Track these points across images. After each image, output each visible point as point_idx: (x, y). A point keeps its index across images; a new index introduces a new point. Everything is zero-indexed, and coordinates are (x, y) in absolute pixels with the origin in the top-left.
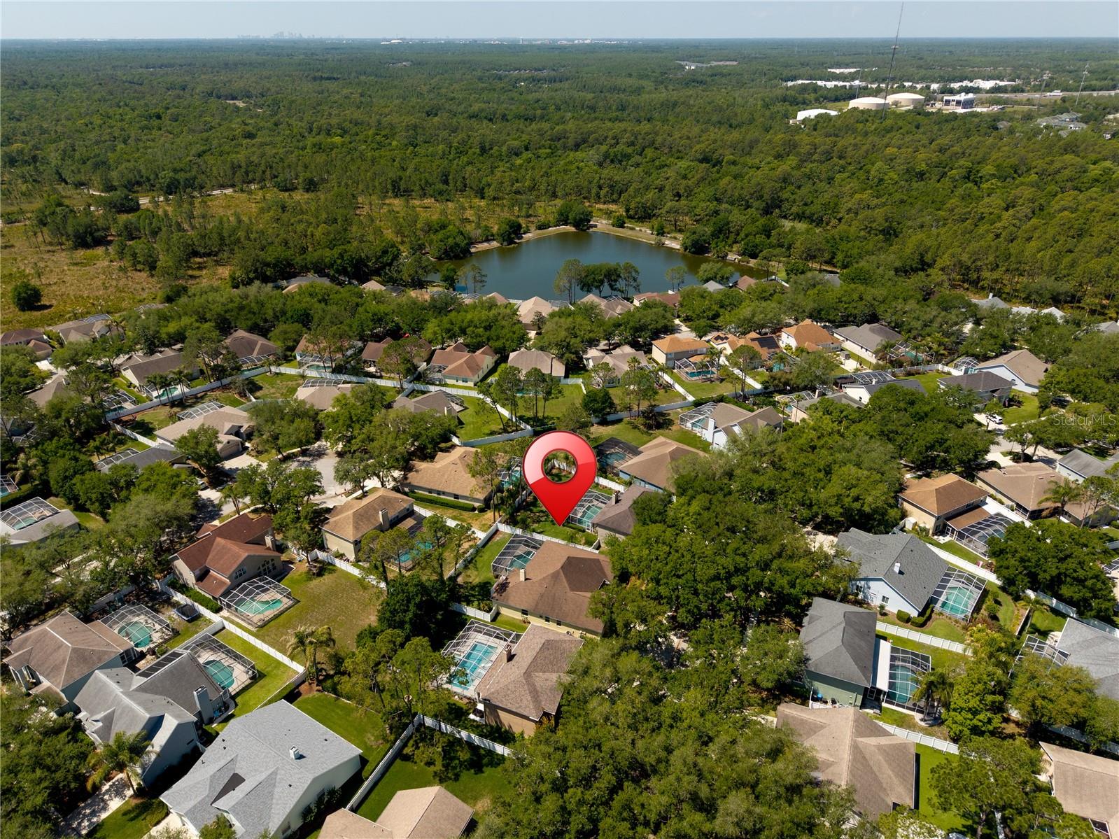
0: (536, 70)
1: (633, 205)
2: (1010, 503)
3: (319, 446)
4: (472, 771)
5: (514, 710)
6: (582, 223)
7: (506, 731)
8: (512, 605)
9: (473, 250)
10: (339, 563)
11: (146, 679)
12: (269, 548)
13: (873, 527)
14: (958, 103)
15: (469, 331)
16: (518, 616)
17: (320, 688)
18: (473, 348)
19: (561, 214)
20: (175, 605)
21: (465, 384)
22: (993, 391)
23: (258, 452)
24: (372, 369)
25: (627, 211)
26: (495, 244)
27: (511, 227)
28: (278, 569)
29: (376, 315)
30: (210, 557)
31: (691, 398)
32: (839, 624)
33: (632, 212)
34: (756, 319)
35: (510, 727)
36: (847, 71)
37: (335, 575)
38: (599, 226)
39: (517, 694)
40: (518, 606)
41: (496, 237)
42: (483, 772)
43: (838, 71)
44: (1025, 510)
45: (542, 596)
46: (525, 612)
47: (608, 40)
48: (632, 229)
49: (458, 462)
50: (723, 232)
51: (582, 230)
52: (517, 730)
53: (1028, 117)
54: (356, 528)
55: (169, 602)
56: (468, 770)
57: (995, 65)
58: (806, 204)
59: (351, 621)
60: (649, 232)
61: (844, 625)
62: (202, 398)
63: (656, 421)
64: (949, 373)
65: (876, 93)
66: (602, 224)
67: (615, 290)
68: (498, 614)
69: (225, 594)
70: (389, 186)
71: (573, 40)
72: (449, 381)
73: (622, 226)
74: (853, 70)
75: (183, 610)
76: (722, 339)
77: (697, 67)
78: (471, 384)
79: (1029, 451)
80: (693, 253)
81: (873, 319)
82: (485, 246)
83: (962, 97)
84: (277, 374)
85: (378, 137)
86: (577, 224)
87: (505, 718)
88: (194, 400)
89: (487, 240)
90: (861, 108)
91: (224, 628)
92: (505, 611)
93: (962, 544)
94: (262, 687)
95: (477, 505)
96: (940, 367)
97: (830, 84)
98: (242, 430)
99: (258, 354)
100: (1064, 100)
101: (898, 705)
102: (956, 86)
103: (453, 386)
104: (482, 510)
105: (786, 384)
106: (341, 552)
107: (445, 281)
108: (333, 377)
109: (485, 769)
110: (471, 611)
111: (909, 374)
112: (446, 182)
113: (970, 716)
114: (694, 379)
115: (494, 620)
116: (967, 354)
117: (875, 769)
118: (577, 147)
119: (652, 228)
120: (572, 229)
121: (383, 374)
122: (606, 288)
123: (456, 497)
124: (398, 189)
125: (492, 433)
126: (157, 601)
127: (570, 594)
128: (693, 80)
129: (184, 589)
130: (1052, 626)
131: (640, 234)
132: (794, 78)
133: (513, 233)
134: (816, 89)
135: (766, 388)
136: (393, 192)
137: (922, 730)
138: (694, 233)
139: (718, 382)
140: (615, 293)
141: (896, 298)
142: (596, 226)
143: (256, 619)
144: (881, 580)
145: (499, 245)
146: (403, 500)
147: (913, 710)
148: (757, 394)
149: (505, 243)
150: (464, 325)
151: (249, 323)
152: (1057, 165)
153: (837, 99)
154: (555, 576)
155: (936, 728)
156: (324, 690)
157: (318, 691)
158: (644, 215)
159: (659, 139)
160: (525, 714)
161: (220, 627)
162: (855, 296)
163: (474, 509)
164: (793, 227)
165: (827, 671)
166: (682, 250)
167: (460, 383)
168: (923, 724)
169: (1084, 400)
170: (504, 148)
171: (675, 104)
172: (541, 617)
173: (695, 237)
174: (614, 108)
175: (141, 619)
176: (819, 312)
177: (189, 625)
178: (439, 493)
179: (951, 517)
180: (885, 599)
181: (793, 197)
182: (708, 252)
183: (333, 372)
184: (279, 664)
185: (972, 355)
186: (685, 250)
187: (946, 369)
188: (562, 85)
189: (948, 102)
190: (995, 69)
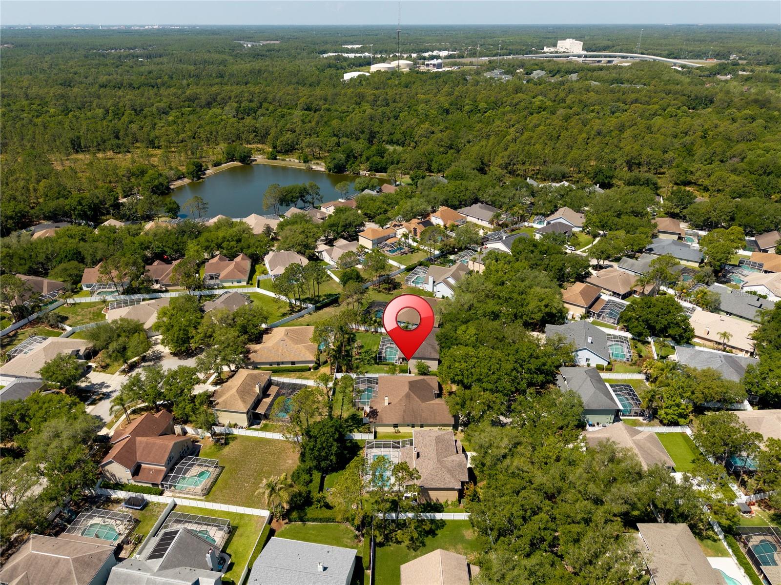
0: (130, 49)
1: (278, 143)
2: (610, 293)
3: (153, 352)
4: (430, 536)
5: (442, 487)
6: (246, 159)
7: (435, 504)
8: (387, 423)
9: (172, 187)
10: (236, 432)
11: (161, 560)
12: (179, 435)
13: (555, 321)
14: (434, 65)
15: (225, 245)
16: (391, 430)
17: (287, 521)
18: (232, 257)
19: (228, 154)
20: (118, 501)
21: (239, 284)
22: (565, 233)
23: (102, 367)
24: (156, 286)
25: (275, 147)
26: (186, 181)
27: (196, 167)
28: (190, 448)
29: (142, 244)
30: (138, 454)
31: (403, 267)
32: (586, 379)
33: (279, 149)
34: (415, 210)
35: (438, 500)
36: (355, 47)
37: (238, 440)
38: (258, 160)
39: (440, 476)
40: (391, 423)
41: (187, 175)
42: (437, 535)
43: (350, 47)
44: (619, 295)
45: (405, 411)
46: (396, 426)
47: (171, 26)
48: (283, 160)
49: (285, 338)
50: (351, 156)
51: (247, 164)
52: (442, 501)
53: (478, 73)
54: (244, 401)
55: (109, 501)
56: (427, 536)
57: (440, 41)
58: (391, 134)
59: (275, 468)
60: (297, 161)
61: (589, 378)
62: (15, 335)
63: (391, 286)
64: (532, 227)
65: (383, 60)
66: (259, 159)
67: (306, 202)
68: (376, 433)
69: (166, 478)
70: (69, 145)
71: (144, 26)
72: (225, 284)
73: (275, 159)
74: (360, 46)
75: (130, 502)
76: (399, 226)
77: (252, 45)
78: (244, 283)
79: (601, 262)
80: (336, 172)
81: (476, 201)
82: (179, 183)
83: (435, 62)
84: (74, 304)
85: (34, 106)
86: (242, 160)
87: (433, 495)
88: (9, 339)
89: (179, 178)
90: (382, 70)
91: (175, 505)
92: (380, 430)
93: (600, 320)
94: (241, 536)
95: (311, 365)
96: (526, 224)
97: (352, 55)
98: (81, 353)
99: (48, 291)
100: (490, 62)
101: (628, 416)
102: (426, 55)
103: (230, 287)
104: (316, 368)
105: (454, 248)
106: (233, 423)
107: (168, 212)
108: (127, 298)
109: (436, 532)
110: (358, 436)
111: (513, 230)
112: (117, 137)
113: (677, 408)
114: (395, 253)
115: (375, 437)
116: (537, 214)
117: (649, 451)
118: (209, 105)
119: (299, 158)
120: (240, 164)
121: (169, 288)
122: (300, 203)
123: (293, 363)
124: (77, 146)
125: (284, 315)
126: (101, 503)
127: (423, 405)
128: (256, 55)
129: (119, 486)
130: (667, 353)
131: (291, 163)
132: (325, 52)
133: (198, 171)
134: (346, 59)
135: (442, 252)
136: (74, 148)
137: (647, 425)
138: (334, 159)
139: (410, 254)
140: (306, 205)
141: (487, 186)
142: (256, 160)
143: (199, 489)
144: (585, 349)
145: (190, 181)
146: (264, 374)
147: (637, 416)
148: (438, 257)
149: (195, 179)
150: (220, 241)
151: (26, 267)
152: (516, 100)
153: (361, 65)
154: (408, 396)
155: (652, 422)
156: (290, 521)
157: (287, 523)
158: (289, 150)
159: (270, 97)
160: (451, 487)
161: (173, 505)
162: (462, 189)
163: (310, 369)
164: (395, 150)
165: (594, 407)
166: (327, 172)
167: (235, 284)
168: (645, 422)
169: (610, 230)
170: (154, 109)
171: (260, 71)
172: (408, 426)
173: (336, 161)
174: (214, 75)
175: (96, 520)
176: (447, 201)
177: (143, 512)
178: (278, 364)
179: (591, 306)
180: (587, 360)
181: (382, 130)
182: (346, 171)
183: (123, 293)
184: (242, 516)
185: (541, 214)
186: (330, 171)
187: (531, 224)
188: (161, 59)
189: (428, 65)
190: (440, 44)
